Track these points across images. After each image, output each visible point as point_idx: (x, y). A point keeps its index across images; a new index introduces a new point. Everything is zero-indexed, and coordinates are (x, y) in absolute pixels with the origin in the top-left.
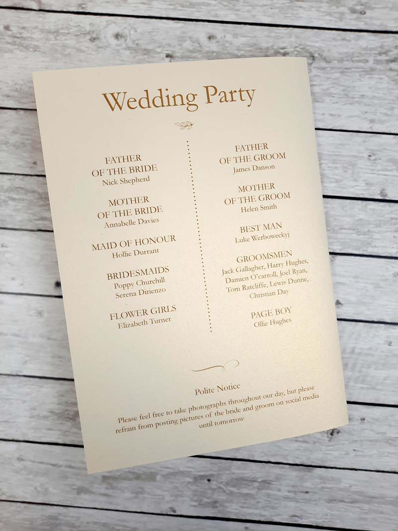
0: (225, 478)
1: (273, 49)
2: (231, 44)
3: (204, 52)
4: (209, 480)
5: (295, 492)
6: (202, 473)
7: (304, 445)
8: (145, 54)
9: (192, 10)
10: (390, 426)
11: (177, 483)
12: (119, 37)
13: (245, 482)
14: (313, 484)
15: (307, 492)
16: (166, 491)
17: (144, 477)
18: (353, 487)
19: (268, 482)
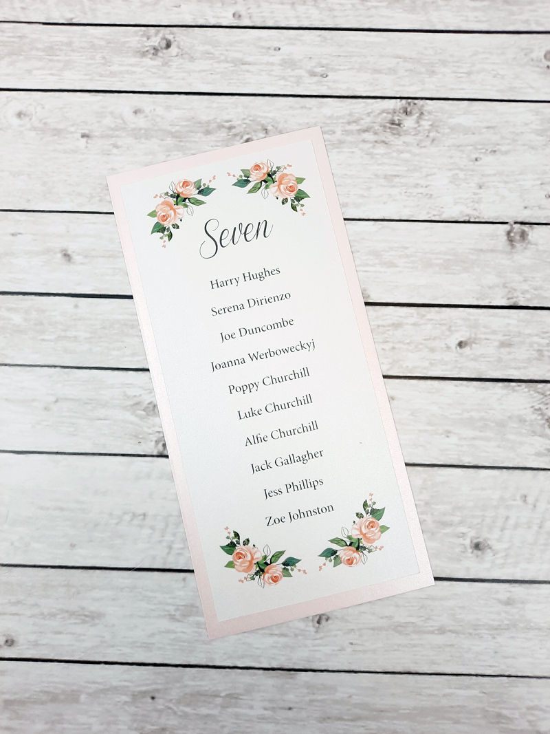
0: (175, 693)
1: (216, 122)
2: (163, 118)
3: (129, 129)
4: (153, 698)
5: (273, 709)
6: (144, 689)
7: (283, 640)
8: (55, 135)
9: (113, 79)
10: (397, 606)
11: (110, 704)
12: (22, 116)
13: (203, 698)
14: (297, 696)
15: (290, 709)
16: (94, 717)
17: (62, 697)
18: (354, 697)
19: (235, 696)
